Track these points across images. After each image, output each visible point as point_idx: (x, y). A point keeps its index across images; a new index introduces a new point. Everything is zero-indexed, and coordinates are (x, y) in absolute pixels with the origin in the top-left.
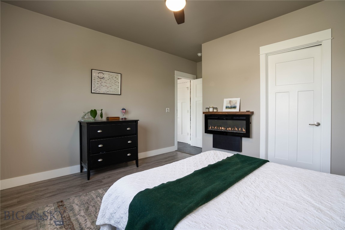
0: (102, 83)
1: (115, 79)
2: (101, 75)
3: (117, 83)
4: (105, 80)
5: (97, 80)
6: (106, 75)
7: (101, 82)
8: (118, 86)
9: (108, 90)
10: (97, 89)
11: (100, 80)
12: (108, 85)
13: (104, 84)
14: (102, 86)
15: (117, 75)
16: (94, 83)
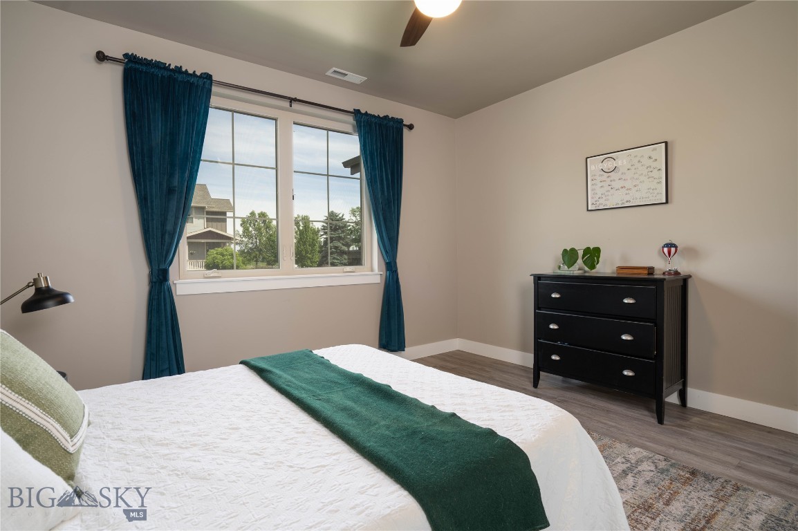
0: (613, 183)
1: (650, 162)
2: (609, 165)
3: (655, 171)
4: (620, 173)
5: (599, 179)
6: (622, 160)
7: (611, 181)
8: (658, 181)
9: (628, 198)
10: (601, 201)
11: (608, 177)
12: (628, 184)
13: (617, 184)
14: (611, 191)
15: (655, 149)
16: (594, 187)
